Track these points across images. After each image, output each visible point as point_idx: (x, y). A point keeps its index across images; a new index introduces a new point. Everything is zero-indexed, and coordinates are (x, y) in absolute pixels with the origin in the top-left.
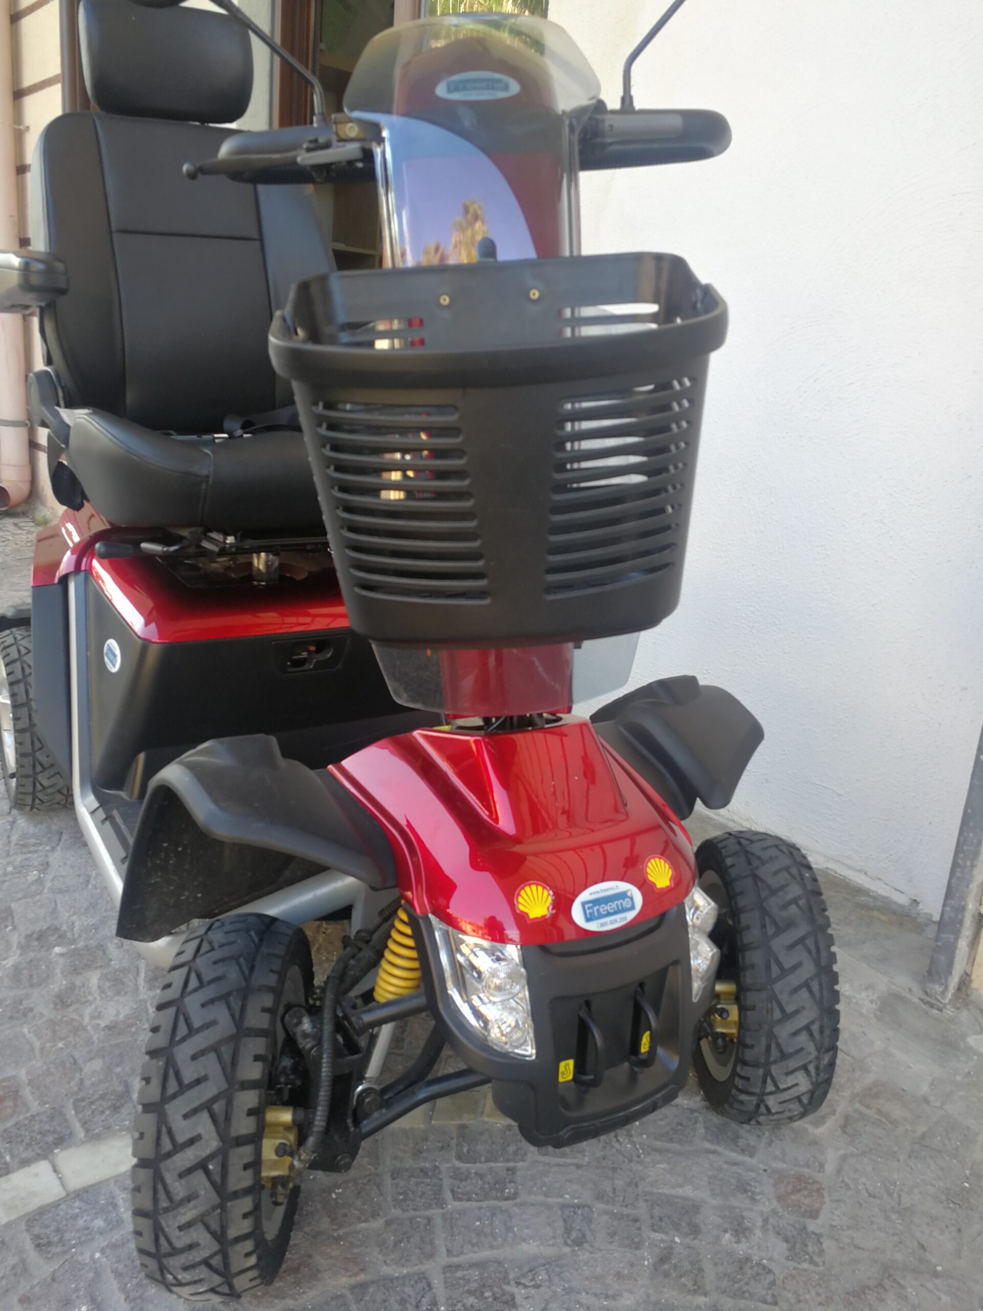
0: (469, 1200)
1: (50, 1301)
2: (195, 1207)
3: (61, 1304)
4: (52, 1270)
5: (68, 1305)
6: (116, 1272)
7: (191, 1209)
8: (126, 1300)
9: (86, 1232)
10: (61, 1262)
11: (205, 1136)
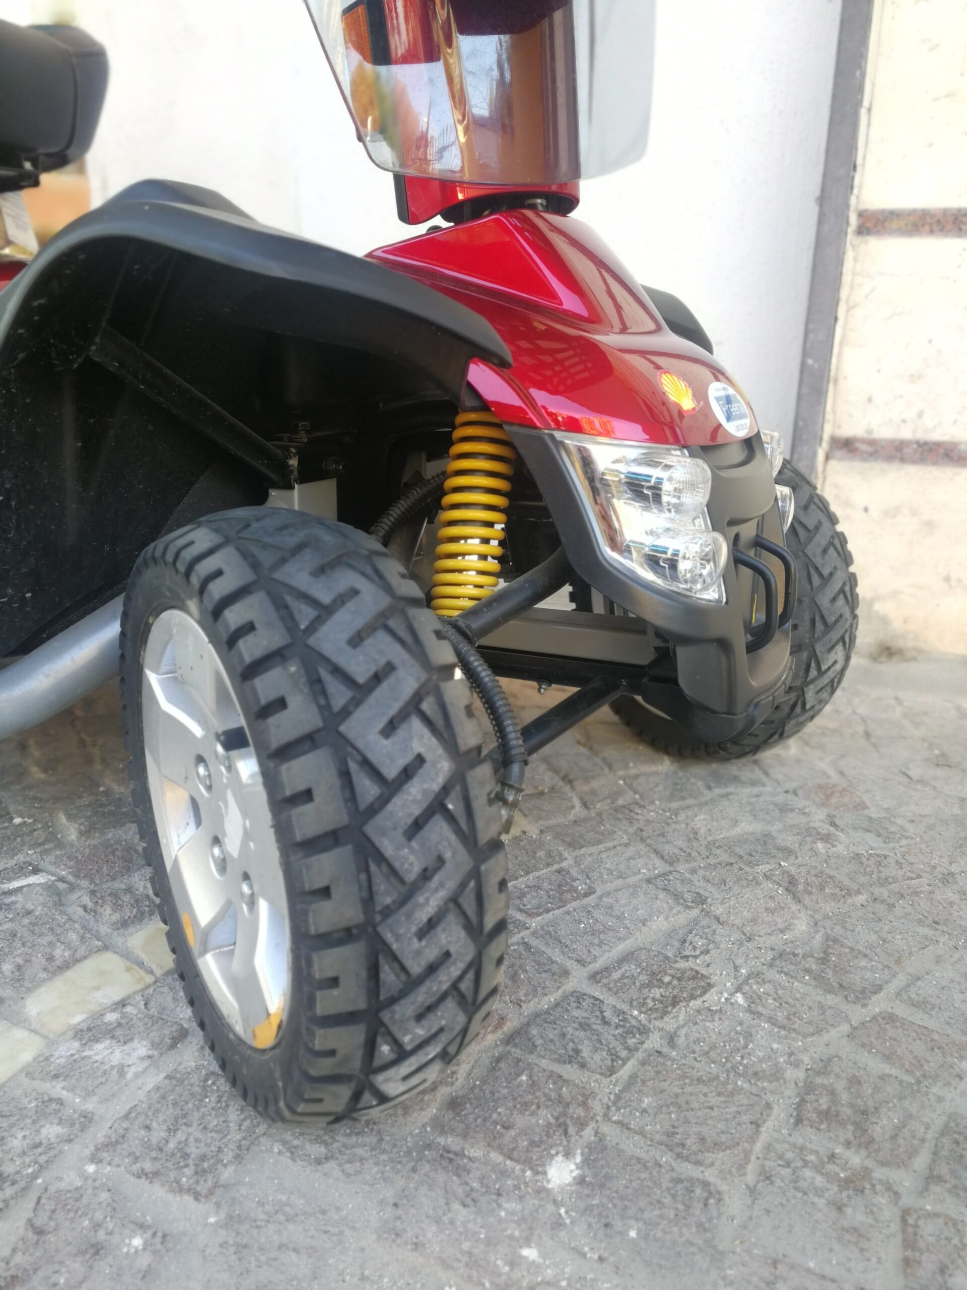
0: (548, 911)
1: (61, 1263)
2: (442, 885)
3: (87, 1256)
4: (21, 1223)
5: (102, 1252)
6: (146, 1175)
7: (436, 890)
8: (197, 1199)
9: (39, 1150)
10: (32, 1204)
11: (428, 756)
